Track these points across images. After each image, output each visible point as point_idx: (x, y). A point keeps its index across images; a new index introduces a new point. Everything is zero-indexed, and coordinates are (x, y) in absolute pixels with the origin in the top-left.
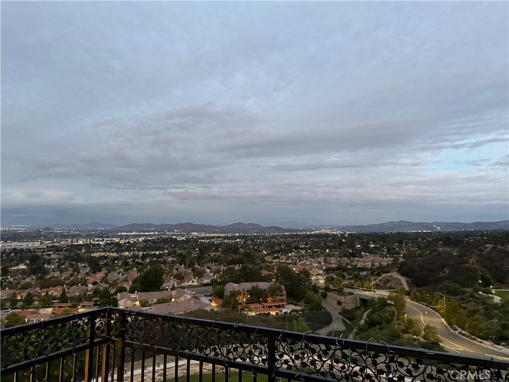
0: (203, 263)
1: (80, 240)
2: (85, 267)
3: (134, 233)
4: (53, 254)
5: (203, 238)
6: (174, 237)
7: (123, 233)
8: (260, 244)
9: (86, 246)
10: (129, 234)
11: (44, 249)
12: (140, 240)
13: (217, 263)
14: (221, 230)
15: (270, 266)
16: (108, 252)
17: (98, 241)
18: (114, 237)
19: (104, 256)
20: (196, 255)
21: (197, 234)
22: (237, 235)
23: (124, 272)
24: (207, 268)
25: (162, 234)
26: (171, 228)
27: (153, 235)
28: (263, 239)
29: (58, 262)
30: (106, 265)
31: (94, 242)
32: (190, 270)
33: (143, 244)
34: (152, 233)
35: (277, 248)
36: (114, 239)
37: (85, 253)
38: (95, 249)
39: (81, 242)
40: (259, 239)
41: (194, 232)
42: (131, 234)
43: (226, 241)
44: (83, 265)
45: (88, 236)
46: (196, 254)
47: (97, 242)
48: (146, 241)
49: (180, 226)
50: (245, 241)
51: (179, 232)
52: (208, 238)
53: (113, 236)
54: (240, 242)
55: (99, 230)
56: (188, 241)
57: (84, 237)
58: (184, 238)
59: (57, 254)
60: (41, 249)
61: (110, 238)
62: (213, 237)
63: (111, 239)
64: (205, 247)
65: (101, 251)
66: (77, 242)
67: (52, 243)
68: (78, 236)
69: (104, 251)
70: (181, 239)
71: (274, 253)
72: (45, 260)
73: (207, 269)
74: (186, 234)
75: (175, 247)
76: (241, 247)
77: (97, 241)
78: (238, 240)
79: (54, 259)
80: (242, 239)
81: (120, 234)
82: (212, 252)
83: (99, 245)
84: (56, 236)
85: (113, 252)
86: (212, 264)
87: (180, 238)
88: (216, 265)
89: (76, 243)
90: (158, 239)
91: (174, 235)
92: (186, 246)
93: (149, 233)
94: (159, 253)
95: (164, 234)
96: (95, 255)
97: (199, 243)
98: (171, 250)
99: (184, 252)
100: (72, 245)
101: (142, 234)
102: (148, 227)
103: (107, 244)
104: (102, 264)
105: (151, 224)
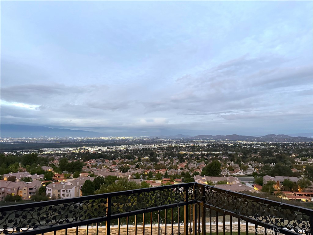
0: (247, 161)
1: (173, 144)
2: (176, 159)
3: (201, 141)
4: (160, 151)
5: (246, 145)
6: (226, 144)
7: (195, 141)
8: (290, 150)
9: (176, 147)
10: (198, 141)
11: (156, 149)
12: (205, 145)
13: (256, 162)
14: (258, 139)
15: (299, 166)
16: (188, 151)
17: (182, 145)
18: (190, 143)
19: (185, 154)
20: (241, 156)
21: (241, 142)
22: (270, 142)
23: (197, 163)
24: (249, 164)
25: (217, 142)
26: (223, 138)
27: (213, 142)
28: (292, 146)
29: (163, 156)
30: (187, 158)
31: (180, 146)
32: (237, 165)
33: (207, 147)
34: (212, 141)
35: (304, 153)
36: (190, 144)
37: (176, 152)
38: (181, 149)
39: (173, 146)
40: (288, 146)
41: (239, 140)
42: (200, 141)
43: (262, 147)
44: (175, 158)
45: (177, 142)
48: (209, 146)
49: (229, 137)
50: (277, 147)
51: (228, 141)
52: (249, 145)
53: (190, 142)
54: (274, 148)
55: (182, 139)
56: (235, 146)
57: (175, 143)
58: (232, 144)
59: (162, 152)
60: (154, 148)
61: (188, 143)
62: (253, 144)
64: (247, 151)
65: (184, 151)
66: (171, 145)
67: (160, 146)
68: (171, 142)
69: (186, 151)
70: (230, 145)
71: (302, 157)
72: (157, 154)
73: (249, 165)
74: (233, 142)
75: (227, 150)
76: (274, 151)
77: (181, 145)
78: (272, 146)
79: (161, 154)
80: (274, 146)
81: (193, 141)
82: (253, 154)
83: (182, 147)
84: (161, 142)
85: (190, 151)
86: (253, 162)
88: (256, 163)
90: (215, 145)
91: (226, 142)
92: (234, 149)
93: (210, 141)
94: (217, 153)
95: (219, 142)
96: (181, 152)
97: (243, 148)
98: (225, 151)
99: (233, 153)
100: (169, 147)
101: (206, 141)
102: (209, 137)
103: (187, 147)
104: (185, 158)
105: (211, 135)
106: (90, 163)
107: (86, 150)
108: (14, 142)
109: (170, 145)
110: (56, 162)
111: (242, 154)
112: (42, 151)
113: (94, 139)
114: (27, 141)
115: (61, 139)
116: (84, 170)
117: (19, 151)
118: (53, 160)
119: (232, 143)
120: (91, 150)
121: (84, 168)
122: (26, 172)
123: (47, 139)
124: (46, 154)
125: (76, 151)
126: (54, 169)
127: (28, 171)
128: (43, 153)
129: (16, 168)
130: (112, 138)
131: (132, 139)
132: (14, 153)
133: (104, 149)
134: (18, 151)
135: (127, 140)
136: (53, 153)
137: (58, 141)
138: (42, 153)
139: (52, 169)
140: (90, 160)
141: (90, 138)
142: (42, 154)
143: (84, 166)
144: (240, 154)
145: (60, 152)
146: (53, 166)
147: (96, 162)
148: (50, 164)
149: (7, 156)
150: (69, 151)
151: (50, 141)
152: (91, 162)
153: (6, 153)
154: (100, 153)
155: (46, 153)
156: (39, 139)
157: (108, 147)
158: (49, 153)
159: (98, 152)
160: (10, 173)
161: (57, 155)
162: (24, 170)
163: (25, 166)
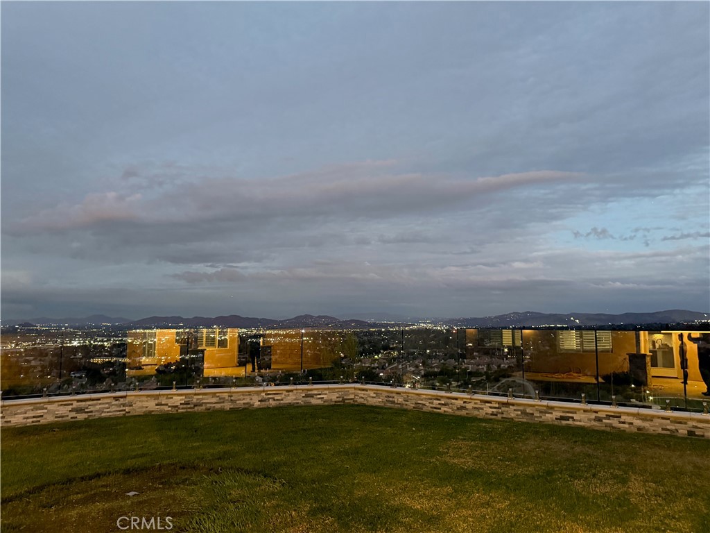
1: (75, 340)
2: (81, 377)
3: (154, 331)
4: (34, 359)
5: (255, 336)
6: (212, 336)
7: (138, 331)
9: (84, 348)
10: (147, 331)
11: (21, 353)
12: (164, 339)
14: (281, 324)
16: (116, 356)
17: (102, 341)
19: (109, 362)
21: (245, 331)
22: (303, 331)
25: (194, 332)
26: (208, 322)
27: (183, 333)
28: (339, 337)
30: (113, 373)
31: (96, 343)
34: (180, 330)
36: (124, 339)
37: (81, 359)
38: (97, 352)
39: (75, 343)
40: (334, 336)
41: (242, 328)
42: (151, 331)
44: (78, 375)
45: (88, 335)
47: (99, 343)
49: (220, 319)
50: (314, 339)
51: (219, 328)
52: (261, 336)
53: (124, 335)
55: (104, 326)
57: (81, 336)
58: (227, 336)
59: (40, 360)
61: (120, 337)
62: (269, 335)
63: (120, 339)
65: (105, 356)
66: (70, 343)
67: (33, 345)
68: (73, 336)
69: (111, 355)
72: (21, 367)
77: (100, 341)
78: (305, 339)
79: (35, 367)
80: (310, 337)
81: (134, 331)
83: (103, 346)
84: (39, 333)
85: (123, 357)
87: (221, 337)
89: (68, 345)
90: (188, 338)
91: (213, 333)
93: (177, 330)
95: (197, 331)
96: (95, 360)
100: (63, 347)
102: (175, 321)
103: (114, 345)
104: (107, 374)
105: (179, 317)
109: (67, 343)
119: (225, 334)
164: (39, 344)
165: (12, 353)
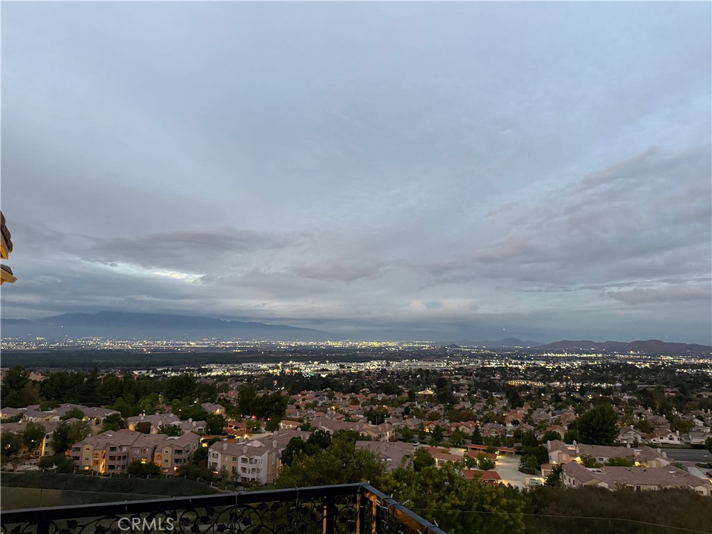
0: (688, 410)
1: (493, 362)
2: (501, 399)
3: (566, 355)
4: (462, 378)
5: (685, 366)
6: (630, 363)
7: (549, 355)
9: (501, 370)
10: (558, 355)
11: (451, 371)
12: (576, 365)
16: (531, 380)
17: (516, 364)
18: (538, 360)
19: (525, 385)
20: (673, 394)
21: (671, 358)
23: (555, 410)
24: (697, 418)
25: (608, 358)
26: (624, 348)
27: (595, 358)
29: (469, 390)
30: (529, 398)
31: (511, 366)
32: (663, 419)
33: (580, 372)
34: (593, 355)
36: (537, 362)
37: (500, 380)
38: (513, 375)
39: (493, 365)
41: (665, 355)
42: (562, 355)
44: (499, 396)
45: (501, 358)
46: (672, 392)
47: (514, 366)
48: (585, 367)
49: (637, 345)
51: (637, 355)
52: (693, 366)
53: (536, 359)
55: (516, 349)
56: (655, 369)
57: (498, 358)
58: (648, 365)
59: (467, 379)
60: (448, 371)
61: (532, 360)
62: (705, 366)
63: (533, 362)
64: (690, 382)
65: (521, 379)
66: (489, 364)
67: (460, 364)
68: (490, 357)
69: (525, 378)
70: (643, 366)
72: (453, 385)
73: (696, 420)
74: (650, 359)
75: (633, 378)
77: (514, 364)
79: (463, 385)
81: (545, 355)
82: (705, 390)
83: (518, 369)
84: (464, 354)
85: (538, 381)
86: (707, 412)
87: (640, 365)
89: (488, 366)
90: (602, 365)
91: (630, 360)
92: (652, 378)
93: (589, 356)
94: (607, 386)
95: (611, 358)
96: (513, 383)
97: (676, 374)
98: (627, 383)
99: (650, 388)
100: (483, 367)
101: (577, 355)
102: (586, 346)
103: (528, 369)
104: (524, 397)
105: (590, 341)
106: (304, 400)
107: (295, 369)
108: (152, 351)
109: (486, 364)
110: (233, 395)
111: (676, 390)
112: (205, 371)
113: (311, 346)
114: (178, 348)
115: (244, 344)
116: (289, 414)
117: (161, 369)
118: (226, 389)
119: (646, 363)
120: (307, 371)
121: (290, 409)
122: (172, 415)
123: (217, 344)
124: (214, 377)
125: (275, 371)
126: (227, 411)
127: (176, 413)
128: (208, 374)
129: (152, 405)
130: (351, 343)
131: (393, 347)
132: (152, 373)
133: (334, 368)
134: (158, 369)
135: (385, 348)
136: (228, 374)
137: (239, 348)
138: (206, 373)
139: (224, 410)
140: (303, 392)
141: (303, 344)
142: (206, 377)
143: (289, 406)
144: (670, 390)
145: (241, 372)
146: (225, 403)
147: (316, 396)
148: (219, 399)
149: (138, 379)
150: (261, 370)
151: (223, 348)
152: (304, 397)
153: (136, 373)
154: (324, 376)
155: (213, 374)
156: (201, 345)
157: (342, 364)
158: (219, 373)
159: (319, 375)
160: (140, 415)
161: (237, 378)
162: (167, 410)
163: (171, 401)
164: (464, 364)
165: (445, 371)
